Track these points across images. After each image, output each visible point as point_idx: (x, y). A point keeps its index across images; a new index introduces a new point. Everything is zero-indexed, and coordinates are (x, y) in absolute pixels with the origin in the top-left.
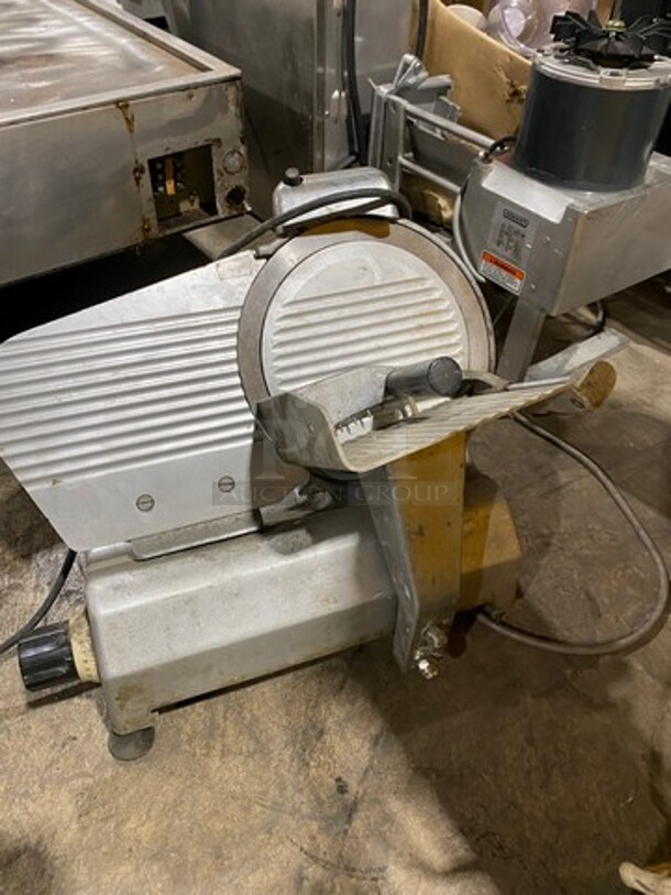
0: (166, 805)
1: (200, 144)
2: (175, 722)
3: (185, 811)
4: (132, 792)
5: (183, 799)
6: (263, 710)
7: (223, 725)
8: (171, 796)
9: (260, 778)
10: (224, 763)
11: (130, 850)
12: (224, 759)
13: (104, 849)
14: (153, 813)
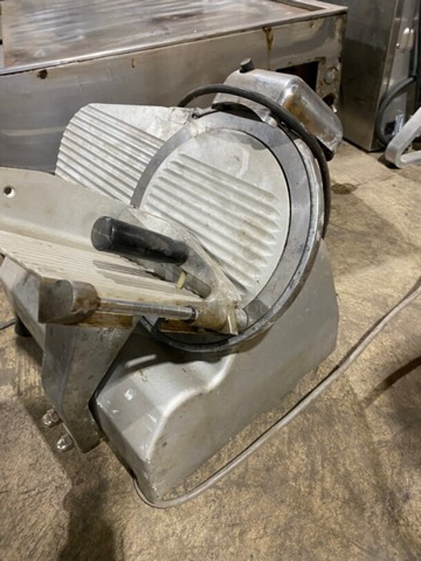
0: (279, 527)
1: (312, 61)
2: (283, 462)
3: (294, 535)
4: (251, 509)
5: (292, 524)
6: (355, 467)
7: (321, 472)
8: (283, 521)
9: (356, 524)
10: (324, 503)
11: (252, 556)
12: (325, 500)
13: (231, 549)
14: (268, 531)
